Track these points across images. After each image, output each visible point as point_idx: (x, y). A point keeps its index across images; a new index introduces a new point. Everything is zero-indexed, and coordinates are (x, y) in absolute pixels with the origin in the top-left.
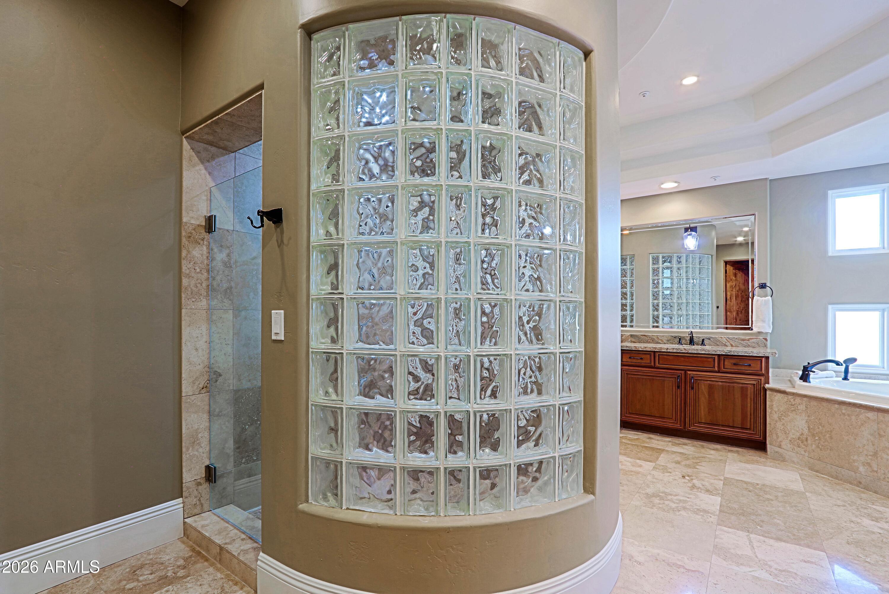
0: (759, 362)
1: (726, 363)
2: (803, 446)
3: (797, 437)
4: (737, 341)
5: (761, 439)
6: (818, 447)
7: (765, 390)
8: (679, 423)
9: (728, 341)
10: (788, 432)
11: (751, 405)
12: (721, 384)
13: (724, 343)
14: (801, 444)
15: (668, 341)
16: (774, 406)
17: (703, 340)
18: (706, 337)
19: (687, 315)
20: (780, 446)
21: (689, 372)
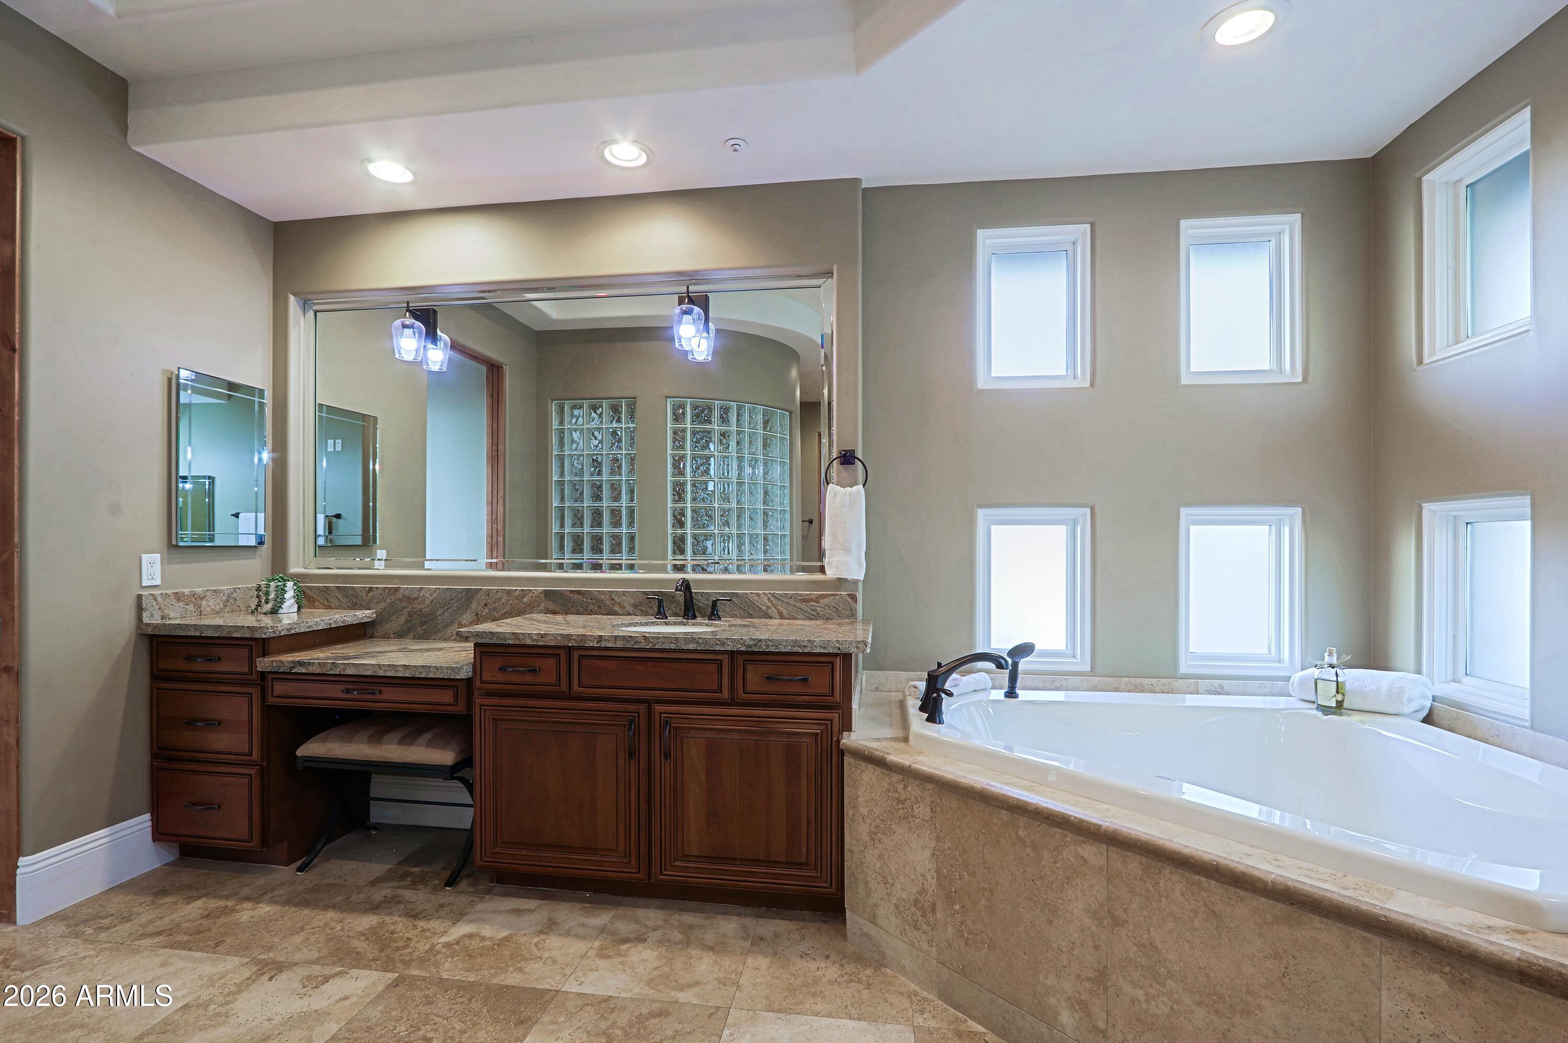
0: (827, 670)
1: (749, 676)
2: (925, 927)
3: (912, 899)
4: (792, 602)
5: (833, 890)
6: (960, 933)
7: (842, 753)
8: (633, 862)
9: (774, 605)
10: (891, 881)
11: (808, 795)
12: (736, 736)
13: (764, 608)
14: (920, 918)
15: (636, 606)
16: (861, 799)
17: (714, 603)
18: (724, 595)
19: (739, 536)
20: (873, 920)
21: (658, 708)
